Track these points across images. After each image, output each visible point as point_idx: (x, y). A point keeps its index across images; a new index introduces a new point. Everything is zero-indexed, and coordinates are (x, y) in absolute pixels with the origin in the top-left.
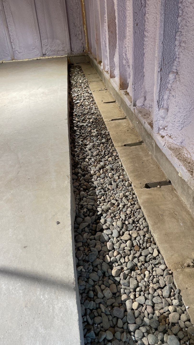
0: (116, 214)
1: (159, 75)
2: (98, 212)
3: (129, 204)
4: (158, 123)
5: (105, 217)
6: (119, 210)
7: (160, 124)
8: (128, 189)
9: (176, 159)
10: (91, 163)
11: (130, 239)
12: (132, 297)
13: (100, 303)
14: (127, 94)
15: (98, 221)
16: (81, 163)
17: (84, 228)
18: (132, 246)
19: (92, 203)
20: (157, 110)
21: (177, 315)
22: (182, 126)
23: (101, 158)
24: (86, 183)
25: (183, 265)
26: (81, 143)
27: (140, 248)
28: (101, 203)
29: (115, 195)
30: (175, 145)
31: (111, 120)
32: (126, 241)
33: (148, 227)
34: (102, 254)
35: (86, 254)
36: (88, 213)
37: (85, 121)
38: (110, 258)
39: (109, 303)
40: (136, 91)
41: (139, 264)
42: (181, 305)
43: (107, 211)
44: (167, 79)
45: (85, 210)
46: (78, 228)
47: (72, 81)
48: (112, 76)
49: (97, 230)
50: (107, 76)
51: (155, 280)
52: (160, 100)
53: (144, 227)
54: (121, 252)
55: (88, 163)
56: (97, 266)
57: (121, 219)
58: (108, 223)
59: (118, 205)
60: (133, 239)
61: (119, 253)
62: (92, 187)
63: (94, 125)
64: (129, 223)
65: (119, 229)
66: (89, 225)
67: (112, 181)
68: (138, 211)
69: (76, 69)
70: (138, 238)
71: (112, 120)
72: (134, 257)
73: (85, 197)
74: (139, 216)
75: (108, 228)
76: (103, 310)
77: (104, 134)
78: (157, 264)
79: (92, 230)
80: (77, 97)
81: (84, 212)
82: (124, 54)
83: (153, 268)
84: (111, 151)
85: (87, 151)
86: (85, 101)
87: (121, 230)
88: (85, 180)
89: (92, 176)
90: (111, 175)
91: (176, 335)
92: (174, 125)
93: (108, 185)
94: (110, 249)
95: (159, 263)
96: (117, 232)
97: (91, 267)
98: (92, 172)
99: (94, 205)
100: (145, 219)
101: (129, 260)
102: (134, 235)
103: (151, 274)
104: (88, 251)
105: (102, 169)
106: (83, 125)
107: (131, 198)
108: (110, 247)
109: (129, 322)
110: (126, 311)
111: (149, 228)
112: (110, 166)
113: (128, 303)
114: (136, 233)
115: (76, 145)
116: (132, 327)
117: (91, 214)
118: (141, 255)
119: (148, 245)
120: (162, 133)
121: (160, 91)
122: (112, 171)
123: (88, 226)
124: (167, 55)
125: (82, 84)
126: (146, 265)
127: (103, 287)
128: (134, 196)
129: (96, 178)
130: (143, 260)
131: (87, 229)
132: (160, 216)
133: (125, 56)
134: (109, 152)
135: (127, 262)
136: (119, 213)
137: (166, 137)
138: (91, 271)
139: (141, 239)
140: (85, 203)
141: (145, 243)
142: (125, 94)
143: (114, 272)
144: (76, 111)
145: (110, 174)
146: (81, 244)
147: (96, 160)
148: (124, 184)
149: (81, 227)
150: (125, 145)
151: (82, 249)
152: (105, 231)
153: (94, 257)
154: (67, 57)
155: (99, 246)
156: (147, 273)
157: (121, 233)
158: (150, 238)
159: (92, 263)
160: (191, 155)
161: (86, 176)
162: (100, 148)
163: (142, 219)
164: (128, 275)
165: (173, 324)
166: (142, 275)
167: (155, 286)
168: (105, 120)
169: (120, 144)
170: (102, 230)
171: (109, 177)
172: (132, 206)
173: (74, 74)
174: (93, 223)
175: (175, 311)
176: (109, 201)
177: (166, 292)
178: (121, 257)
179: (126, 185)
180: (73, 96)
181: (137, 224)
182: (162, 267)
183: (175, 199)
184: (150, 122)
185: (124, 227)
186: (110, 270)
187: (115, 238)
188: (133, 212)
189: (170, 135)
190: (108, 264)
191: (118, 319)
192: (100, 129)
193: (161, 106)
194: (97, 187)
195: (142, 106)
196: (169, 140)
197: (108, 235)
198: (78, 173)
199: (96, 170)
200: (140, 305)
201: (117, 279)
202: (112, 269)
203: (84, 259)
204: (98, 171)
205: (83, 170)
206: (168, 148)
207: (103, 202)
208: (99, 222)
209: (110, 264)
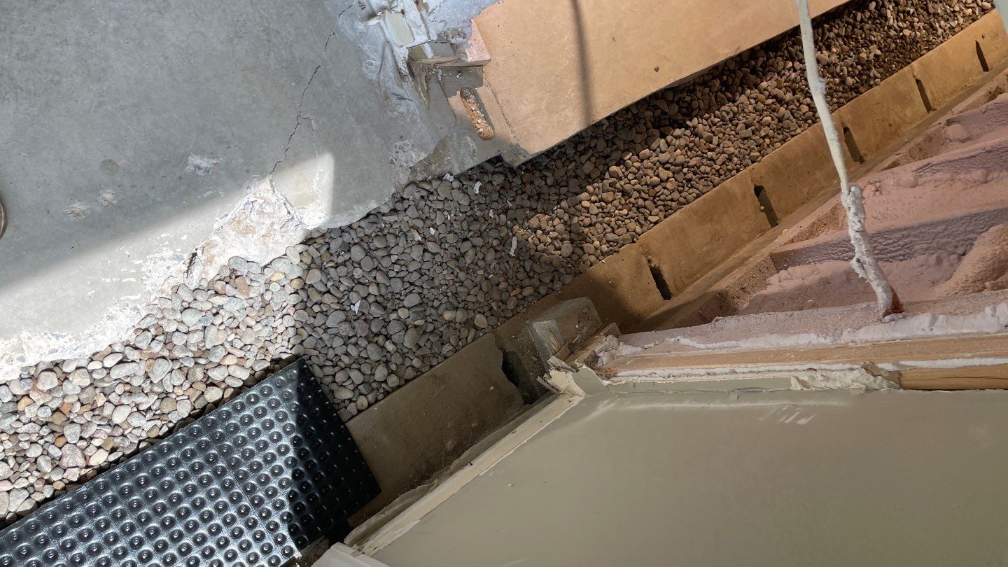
0: (695, 150)
6: (703, 153)
8: (744, 158)
10: (784, 74)
11: (662, 181)
12: (593, 198)
13: (575, 161)
15: (676, 125)
16: (780, 56)
17: (659, 108)
18: (654, 186)
19: (702, 106)
21: (592, 251)
24: (737, 81)
25: (649, 254)
26: (832, 35)
27: (655, 197)
28: (707, 120)
29: (729, 140)
31: (919, 77)
32: (658, 176)
35: (624, 124)
36: (685, 105)
37: (904, 17)
38: (629, 159)
39: (578, 172)
41: (632, 200)
42: (604, 254)
43: (696, 135)
45: (688, 99)
49: (661, 129)
51: (620, 222)
53: (685, 198)
54: (641, 172)
55: (784, 69)
56: (614, 144)
57: (688, 159)
58: (677, 142)
60: (663, 184)
61: (638, 169)
62: (734, 95)
64: (685, 174)
66: (666, 114)
67: (753, 128)
71: (918, 81)
72: (639, 192)
75: (669, 145)
76: (569, 168)
78: (639, 223)
79: (660, 120)
81: (684, 98)
87: (672, 164)
88: (744, 77)
89: (756, 86)
91: (573, 253)
93: (744, 123)
94: (640, 156)
95: (642, 226)
96: (667, 159)
98: (764, 84)
99: (700, 110)
100: (698, 196)
101: (634, 185)
103: (625, 217)
104: (629, 126)
105: (774, 100)
107: (730, 167)
108: (644, 154)
109: (568, 200)
110: (577, 194)
111: (685, 206)
112: (788, 114)
113: (585, 195)
116: (564, 204)
117: (684, 110)
119: (661, 207)
122: (777, 120)
123: (664, 113)
127: (593, 159)
128: (734, 172)
129: (753, 95)
131: (658, 112)
135: (630, 183)
139: (667, 196)
140: (699, 95)
141: (663, 203)
143: (614, 168)
145: (769, 119)
146: (635, 112)
148: (753, 149)
149: (658, 103)
151: (630, 115)
152: (663, 140)
153: (623, 136)
155: (639, 138)
156: (625, 211)
159: (616, 136)
163: (697, 192)
164: (615, 188)
165: (582, 248)
166: (620, 207)
167: (613, 224)
168: (914, 64)
170: (663, 136)
174: (670, 119)
175: (596, 249)
177: (611, 236)
178: (635, 174)
179: (752, 154)
182: (638, 229)
186: (615, 162)
187: (657, 158)
190: (621, 159)
191: (567, 186)
199: (769, 90)
200: (587, 209)
201: (607, 175)
202: (617, 165)
203: (618, 123)
204: (770, 95)
209: (622, 161)
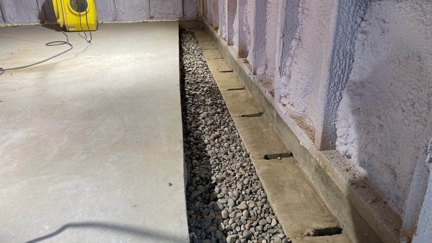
0: (232, 184)
1: (282, 41)
2: (212, 181)
3: (247, 175)
4: (280, 91)
5: (220, 186)
6: (235, 179)
7: (282, 92)
8: (245, 160)
9: (298, 127)
10: (204, 132)
11: (247, 209)
14: (246, 62)
15: (212, 190)
16: (194, 131)
17: (197, 197)
18: (249, 216)
19: (206, 173)
20: (279, 76)
22: (305, 93)
23: (216, 128)
24: (198, 152)
25: (303, 233)
26: (193, 111)
27: (258, 218)
28: (215, 173)
29: (231, 165)
30: (297, 114)
31: (227, 89)
32: (242, 211)
33: (266, 197)
34: (216, 222)
35: (198, 222)
36: (201, 182)
37: (198, 89)
38: (225, 226)
40: (256, 59)
41: (256, 233)
43: (222, 180)
44: (289, 46)
45: (198, 178)
46: (190, 196)
47: (184, 48)
48: (230, 44)
49: (211, 199)
50: (224, 43)
52: (282, 67)
53: (262, 198)
54: (236, 221)
55: (201, 132)
56: (210, 234)
57: (237, 189)
58: (223, 192)
59: (235, 175)
60: (249, 209)
61: (234, 222)
62: (205, 156)
63: (208, 94)
64: (246, 194)
65: (235, 199)
66: (202, 194)
67: (228, 152)
68: (256, 181)
69: (189, 35)
70: (255, 209)
71: (229, 90)
72: (251, 227)
73: (198, 166)
74: (257, 187)
75: (223, 198)
77: (220, 104)
78: (275, 233)
79: (205, 199)
80: (190, 64)
81: (196, 181)
82: (244, 20)
83: (270, 237)
84: (227, 121)
85: (200, 120)
86: (198, 69)
87: (236, 199)
88: (198, 149)
89: (205, 145)
90: (227, 145)
92: (296, 93)
93: (224, 155)
94: (225, 218)
95: (278, 232)
96: (233, 201)
97: (204, 234)
98: (206, 141)
100: (263, 190)
101: (245, 229)
102: (251, 206)
104: (201, 218)
105: (216, 139)
106: (196, 94)
107: (248, 169)
108: (224, 215)
111: (268, 200)
112: (226, 136)
114: (254, 203)
115: (188, 113)
117: (204, 183)
118: (258, 224)
119: (266, 215)
120: (284, 101)
121: (282, 57)
122: (228, 141)
124: (290, 21)
125: (195, 51)
126: (263, 234)
128: (252, 167)
129: (210, 147)
130: (260, 229)
131: (199, 198)
132: (280, 187)
133: (245, 23)
134: (225, 122)
135: (243, 231)
136: (235, 183)
137: (288, 105)
138: (204, 237)
139: (258, 209)
140: (198, 172)
141: (263, 213)
142: (245, 63)
143: (228, 240)
144: (188, 78)
146: (193, 212)
147: (210, 130)
148: (241, 154)
149: (193, 196)
150: (243, 116)
151: (194, 216)
152: (219, 200)
153: (207, 224)
154: (179, 21)
155: (212, 214)
156: (264, 242)
157: (237, 202)
158: (269, 209)
160: (313, 123)
161: (199, 145)
162: (215, 118)
163: (260, 190)
168: (220, 90)
169: (237, 115)
170: (216, 199)
171: (225, 147)
172: (250, 177)
173: (186, 40)
174: (206, 193)
176: (224, 171)
178: (237, 225)
179: (244, 155)
180: (185, 63)
181: (254, 195)
182: (281, 235)
183: (296, 171)
184: (271, 91)
185: (241, 197)
186: (224, 237)
187: (230, 208)
188: (250, 182)
189: (292, 104)
190: (223, 232)
192: (215, 99)
193: (283, 73)
194: (211, 157)
195: (263, 74)
196: (291, 108)
197: (223, 204)
198: (191, 141)
199: (210, 139)
202: (226, 237)
203: (196, 225)
204: (213, 140)
205: (196, 139)
206: (290, 117)
207: (218, 171)
208: (214, 191)
209: (225, 232)
